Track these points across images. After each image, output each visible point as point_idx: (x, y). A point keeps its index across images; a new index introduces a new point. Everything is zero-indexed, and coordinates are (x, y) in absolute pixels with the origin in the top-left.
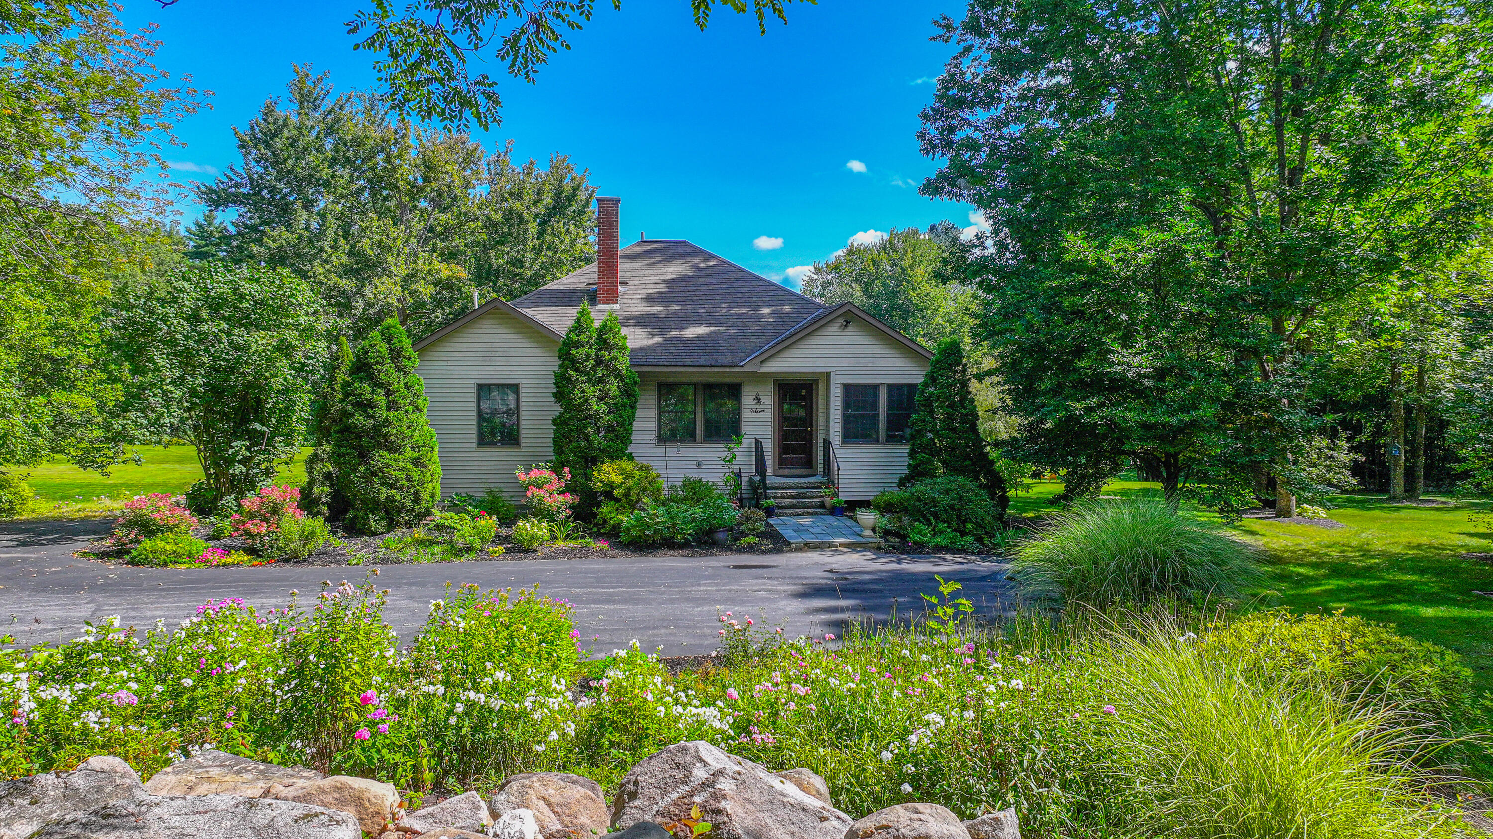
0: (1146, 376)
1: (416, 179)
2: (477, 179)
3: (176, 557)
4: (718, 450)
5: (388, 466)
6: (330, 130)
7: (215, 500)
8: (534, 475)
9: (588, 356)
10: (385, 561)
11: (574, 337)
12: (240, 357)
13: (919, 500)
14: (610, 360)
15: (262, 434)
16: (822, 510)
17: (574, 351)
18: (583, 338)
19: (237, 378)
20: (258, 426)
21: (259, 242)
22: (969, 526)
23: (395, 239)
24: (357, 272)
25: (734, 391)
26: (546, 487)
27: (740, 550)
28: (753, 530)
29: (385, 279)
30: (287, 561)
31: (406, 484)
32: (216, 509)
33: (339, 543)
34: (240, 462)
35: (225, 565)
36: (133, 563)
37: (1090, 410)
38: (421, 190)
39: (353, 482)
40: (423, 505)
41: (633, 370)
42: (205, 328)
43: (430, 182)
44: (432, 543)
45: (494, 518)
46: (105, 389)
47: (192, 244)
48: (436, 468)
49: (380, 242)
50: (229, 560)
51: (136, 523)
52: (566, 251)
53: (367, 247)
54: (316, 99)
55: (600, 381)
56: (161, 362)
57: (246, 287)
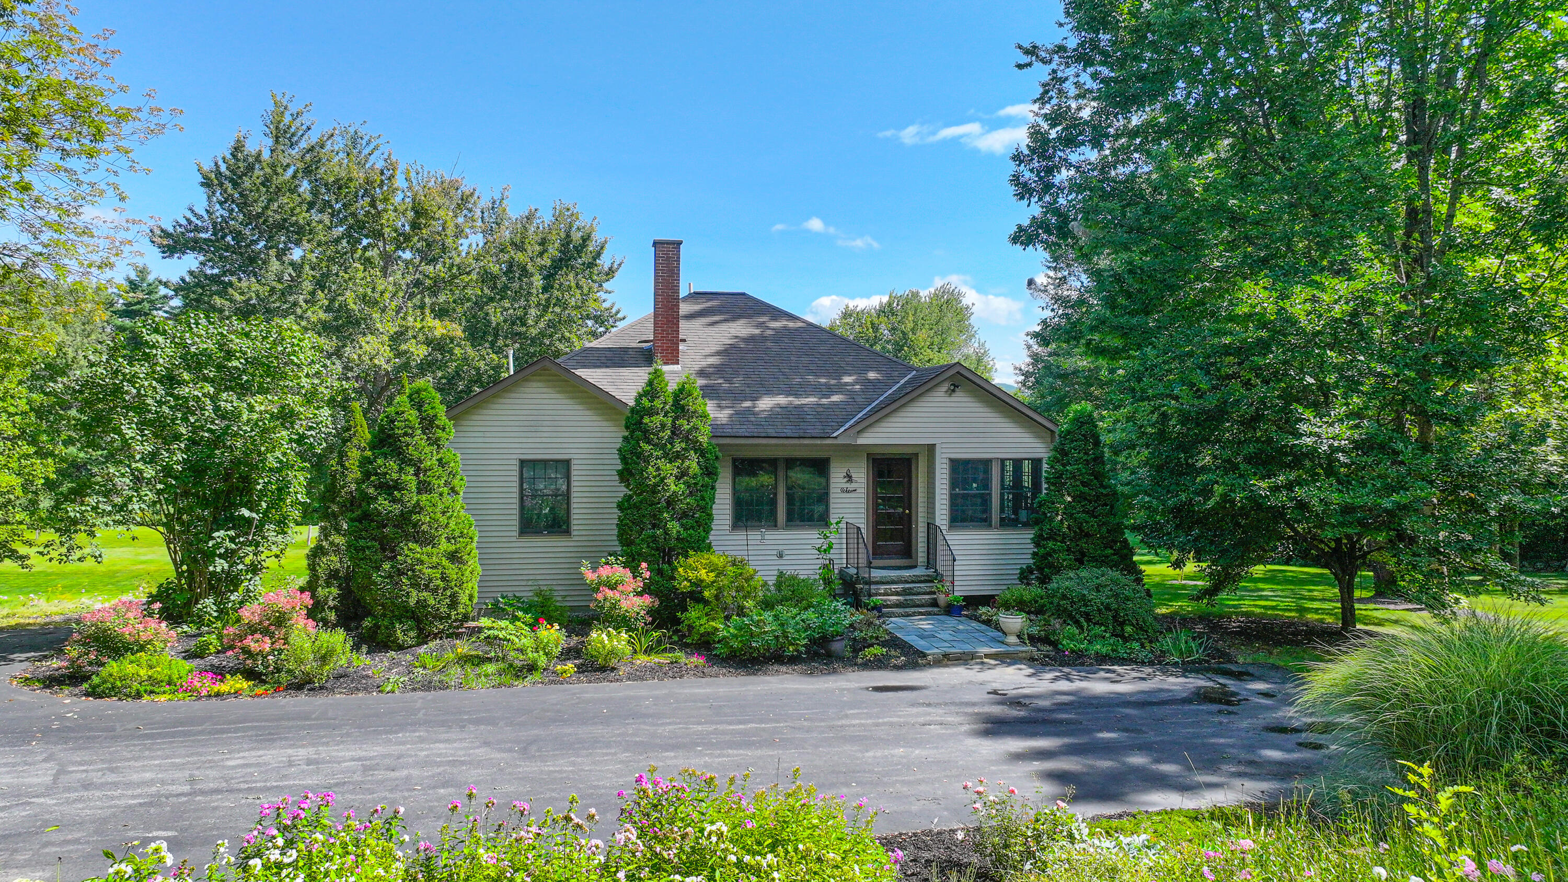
0: (1339, 449)
1: (403, 226)
2: (472, 227)
3: (154, 685)
4: (810, 538)
5: (422, 562)
6: (308, 171)
7: (189, 604)
8: (605, 572)
9: (663, 426)
10: (428, 686)
11: (645, 402)
12: (228, 427)
13: (1064, 597)
14: (689, 432)
15: (249, 521)
16: (936, 609)
17: (646, 420)
18: (658, 404)
19: (222, 453)
20: (246, 513)
21: (223, 294)
22: (1128, 629)
23: (382, 293)
24: (338, 329)
25: (820, 466)
26: (620, 588)
27: (868, 665)
28: (877, 638)
29: (369, 338)
30: (299, 687)
31: (442, 584)
32: (188, 614)
33: (362, 660)
34: (221, 556)
35: (218, 695)
36: (94, 693)
37: (1276, 489)
38: (407, 238)
39: (375, 583)
40: (461, 610)
41: (714, 441)
42: (184, 391)
43: (420, 229)
44: (484, 660)
45: (557, 626)
46: (32, 465)
47: (121, 301)
48: (474, 563)
49: (365, 296)
50: (224, 688)
51: (97, 639)
52: (577, 307)
53: (350, 301)
54: (293, 135)
55: (678, 456)
56: (129, 433)
57: (237, 343)
